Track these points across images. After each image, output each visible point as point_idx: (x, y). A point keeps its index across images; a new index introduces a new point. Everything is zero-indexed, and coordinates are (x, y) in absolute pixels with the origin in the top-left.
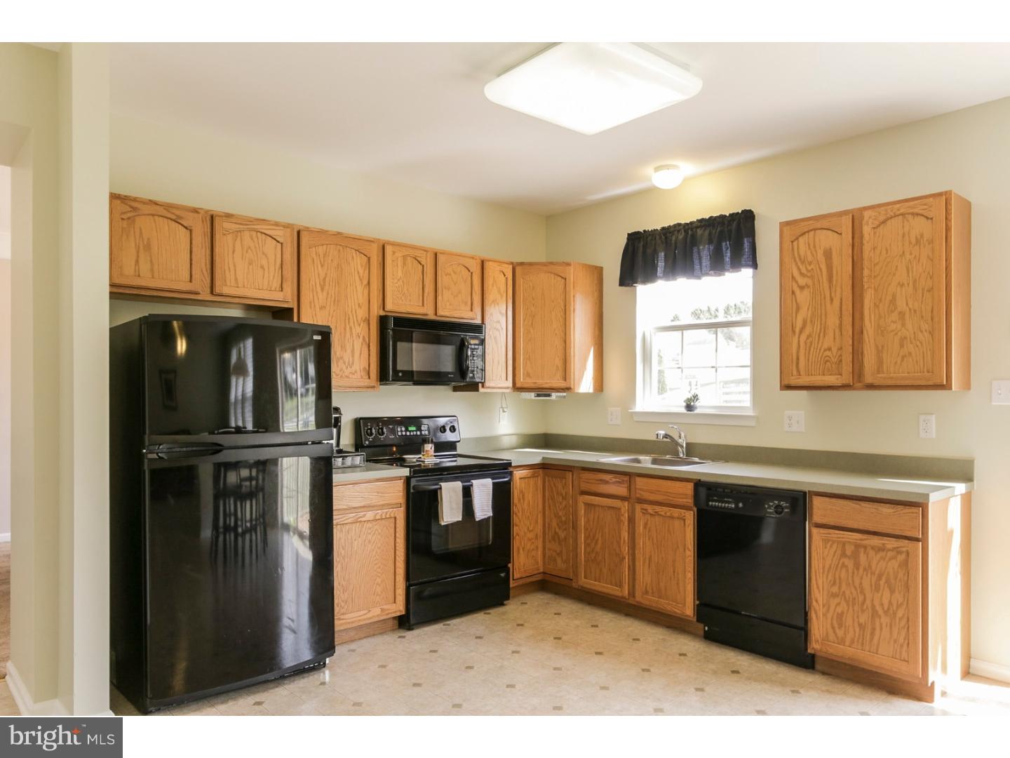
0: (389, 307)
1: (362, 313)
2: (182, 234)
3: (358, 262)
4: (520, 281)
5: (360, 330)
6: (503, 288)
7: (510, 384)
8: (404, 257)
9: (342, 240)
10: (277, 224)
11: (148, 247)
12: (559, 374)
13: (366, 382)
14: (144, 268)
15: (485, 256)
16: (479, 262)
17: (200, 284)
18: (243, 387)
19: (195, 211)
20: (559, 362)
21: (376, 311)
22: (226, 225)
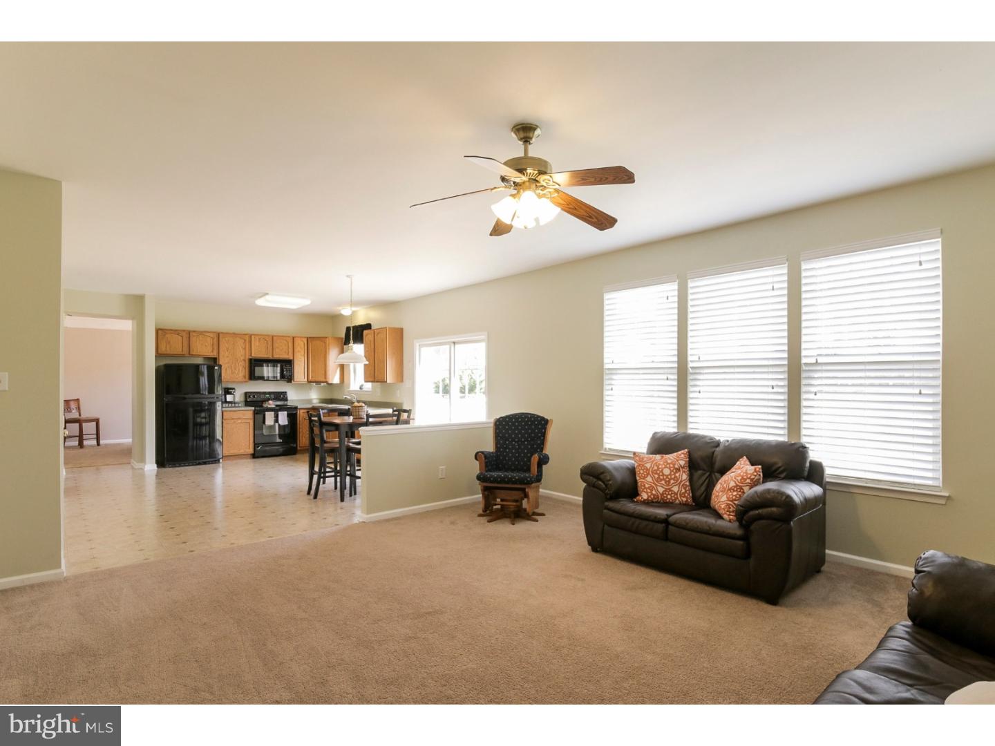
0: (253, 355)
1: (242, 358)
2: (180, 338)
3: (240, 342)
4: (310, 344)
5: (242, 363)
6: (302, 346)
7: (306, 379)
8: (260, 339)
9: (235, 335)
10: (211, 332)
11: (169, 342)
12: (323, 376)
13: (244, 380)
14: (168, 349)
15: (294, 335)
16: (292, 338)
17: (186, 351)
18: (204, 381)
19: (184, 331)
20: (323, 372)
21: (248, 357)
22: (194, 334)
